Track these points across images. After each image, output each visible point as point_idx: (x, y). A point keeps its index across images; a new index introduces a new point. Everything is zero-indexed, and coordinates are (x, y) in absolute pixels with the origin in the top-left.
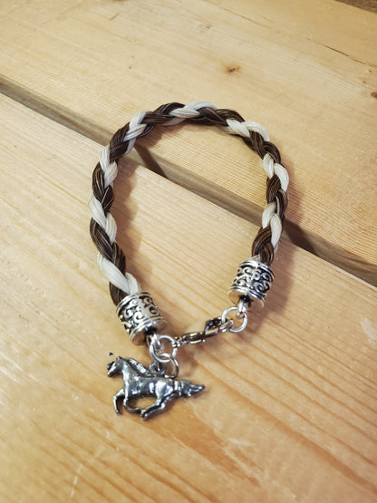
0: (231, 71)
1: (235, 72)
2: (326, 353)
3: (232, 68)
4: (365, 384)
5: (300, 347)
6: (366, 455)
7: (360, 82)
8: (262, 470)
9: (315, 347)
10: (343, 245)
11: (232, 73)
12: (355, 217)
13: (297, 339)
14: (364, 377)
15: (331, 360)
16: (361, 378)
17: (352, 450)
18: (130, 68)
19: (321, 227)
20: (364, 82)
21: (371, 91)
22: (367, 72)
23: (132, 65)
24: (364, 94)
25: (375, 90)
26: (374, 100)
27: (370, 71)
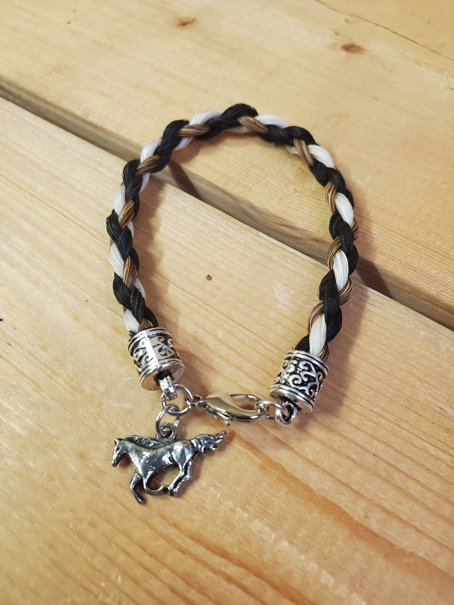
0: (184, 24)
1: (189, 26)
2: (230, 318)
3: (186, 21)
4: (266, 348)
5: (203, 312)
7: (332, 33)
9: (219, 311)
11: (184, 28)
12: (292, 178)
13: (201, 303)
14: (267, 342)
15: (233, 324)
16: (263, 342)
18: (69, 23)
19: (250, 191)
20: (337, 34)
21: (342, 44)
22: (343, 22)
23: (71, 20)
24: (333, 47)
25: (347, 42)
26: (343, 53)
27: (347, 21)
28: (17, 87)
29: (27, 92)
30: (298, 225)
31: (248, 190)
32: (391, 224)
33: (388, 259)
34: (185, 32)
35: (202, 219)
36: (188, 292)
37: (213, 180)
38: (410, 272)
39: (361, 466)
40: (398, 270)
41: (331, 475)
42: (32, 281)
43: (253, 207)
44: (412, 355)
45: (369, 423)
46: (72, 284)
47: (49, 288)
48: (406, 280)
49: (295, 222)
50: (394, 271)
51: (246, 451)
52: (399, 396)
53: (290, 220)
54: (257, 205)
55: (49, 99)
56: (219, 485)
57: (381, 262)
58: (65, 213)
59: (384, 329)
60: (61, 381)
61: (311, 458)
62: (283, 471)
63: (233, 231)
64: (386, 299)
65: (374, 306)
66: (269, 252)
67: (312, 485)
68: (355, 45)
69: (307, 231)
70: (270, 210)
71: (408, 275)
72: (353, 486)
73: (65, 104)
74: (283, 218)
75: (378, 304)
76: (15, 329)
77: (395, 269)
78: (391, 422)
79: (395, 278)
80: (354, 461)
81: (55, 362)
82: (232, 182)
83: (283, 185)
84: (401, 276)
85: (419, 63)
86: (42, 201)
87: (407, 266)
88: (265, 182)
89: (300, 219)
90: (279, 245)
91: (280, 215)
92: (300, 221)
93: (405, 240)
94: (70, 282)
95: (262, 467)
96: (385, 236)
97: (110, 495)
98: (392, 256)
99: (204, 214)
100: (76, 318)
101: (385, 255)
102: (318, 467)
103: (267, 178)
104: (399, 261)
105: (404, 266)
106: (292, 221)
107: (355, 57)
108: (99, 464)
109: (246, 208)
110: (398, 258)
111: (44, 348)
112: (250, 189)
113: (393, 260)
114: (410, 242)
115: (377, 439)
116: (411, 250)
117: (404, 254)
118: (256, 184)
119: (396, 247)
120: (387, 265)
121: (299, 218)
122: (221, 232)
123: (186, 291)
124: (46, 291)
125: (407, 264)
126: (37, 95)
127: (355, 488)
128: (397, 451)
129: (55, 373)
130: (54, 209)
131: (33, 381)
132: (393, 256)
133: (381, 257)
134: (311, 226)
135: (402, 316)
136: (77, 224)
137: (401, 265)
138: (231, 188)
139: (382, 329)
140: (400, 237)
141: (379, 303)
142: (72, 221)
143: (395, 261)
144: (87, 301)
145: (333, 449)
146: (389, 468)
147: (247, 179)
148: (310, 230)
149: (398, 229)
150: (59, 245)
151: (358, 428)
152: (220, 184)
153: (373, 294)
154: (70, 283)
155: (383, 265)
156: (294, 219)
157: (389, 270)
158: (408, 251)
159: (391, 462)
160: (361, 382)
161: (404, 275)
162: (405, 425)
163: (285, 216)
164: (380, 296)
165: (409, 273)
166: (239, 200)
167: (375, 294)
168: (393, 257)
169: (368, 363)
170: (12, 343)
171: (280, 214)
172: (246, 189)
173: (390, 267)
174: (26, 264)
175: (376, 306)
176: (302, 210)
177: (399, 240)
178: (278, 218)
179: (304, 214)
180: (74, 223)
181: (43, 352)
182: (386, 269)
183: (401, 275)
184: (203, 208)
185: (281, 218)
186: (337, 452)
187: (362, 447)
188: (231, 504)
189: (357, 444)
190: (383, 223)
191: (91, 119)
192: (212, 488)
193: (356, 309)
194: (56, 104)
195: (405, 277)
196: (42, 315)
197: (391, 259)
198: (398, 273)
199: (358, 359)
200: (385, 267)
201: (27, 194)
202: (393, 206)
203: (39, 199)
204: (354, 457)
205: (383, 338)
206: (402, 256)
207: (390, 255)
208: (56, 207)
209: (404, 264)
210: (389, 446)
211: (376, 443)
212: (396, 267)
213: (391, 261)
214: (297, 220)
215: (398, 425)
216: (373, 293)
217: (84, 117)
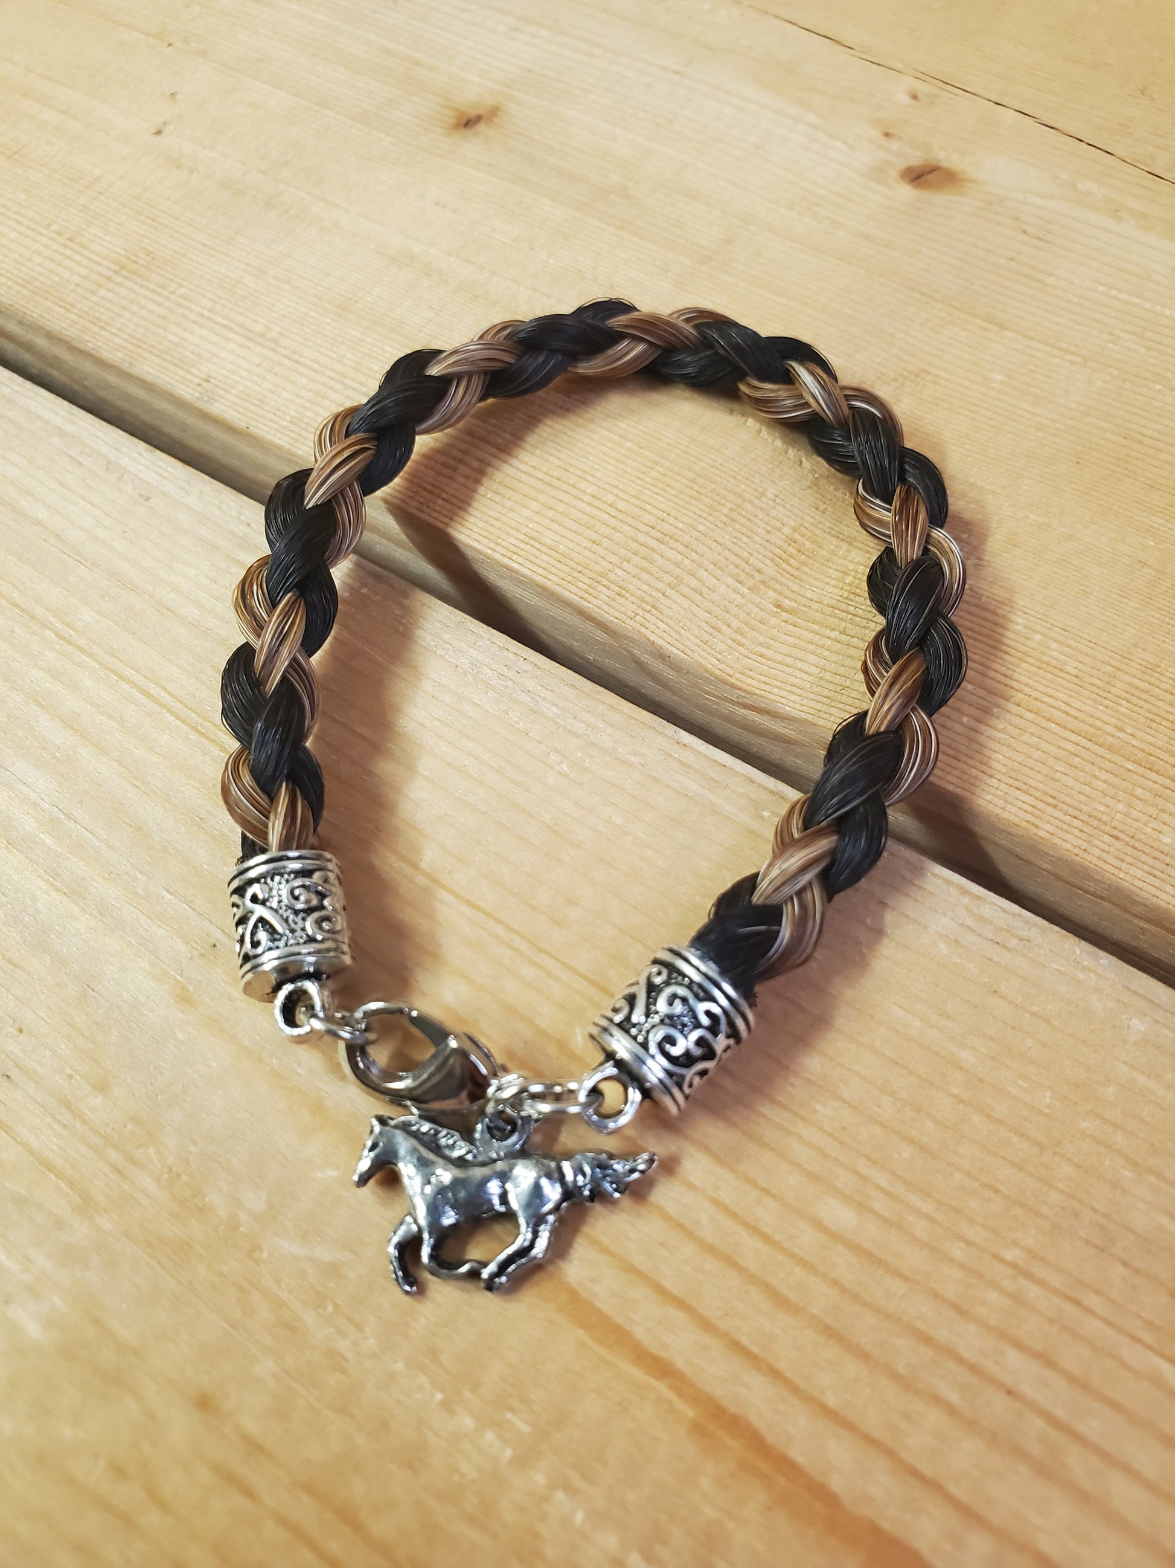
0: (468, 122)
1: (481, 127)
3: (473, 113)
5: (528, 972)
6: (667, 1284)
7: (875, 134)
8: (359, 1327)
10: (710, 662)
11: (468, 132)
12: (770, 570)
17: (630, 1269)
18: (159, 133)
19: (654, 612)
20: (887, 135)
21: (902, 164)
22: (905, 99)
23: (165, 123)
24: (878, 173)
25: (915, 158)
26: (906, 192)
27: (915, 97)
28: (21, 323)
29: (50, 336)
30: (787, 707)
31: (648, 608)
32: (1047, 699)
33: (1040, 805)
34: (472, 146)
35: (524, 697)
36: (488, 915)
37: (552, 583)
38: (1104, 843)
39: (972, 1425)
40: (1068, 837)
41: (889, 1453)
42: (65, 890)
43: (662, 657)
44: (1111, 1091)
45: (993, 1296)
46: (173, 898)
47: (112, 911)
48: (1092, 866)
49: (778, 699)
50: (1057, 841)
51: (653, 1382)
52: (1076, 1215)
53: (766, 694)
54: (676, 651)
55: (107, 355)
56: (578, 1482)
57: (1020, 813)
58: (154, 690)
59: (1033, 1014)
60: (147, 1182)
61: (831, 1400)
62: (757, 1443)
63: (609, 730)
64: (1035, 925)
65: (1004, 946)
66: (709, 789)
67: (837, 1484)
68: (939, 164)
69: (813, 724)
70: (709, 666)
71: (1097, 852)
72: (952, 1488)
73: (148, 369)
74: (745, 687)
75: (1015, 942)
76: (21, 1031)
77: (1062, 834)
78: (1054, 1291)
79: (1060, 859)
80: (952, 1411)
81: (130, 1127)
82: (604, 586)
83: (745, 590)
84: (1077, 855)
85: (1116, 213)
86: (90, 655)
87: (1095, 823)
88: (694, 583)
89: (794, 689)
90: (736, 769)
91: (738, 680)
92: (793, 697)
93: (1089, 745)
94: (168, 892)
95: (697, 1429)
96: (1032, 734)
97: (282, 1521)
98: (1052, 797)
99: (531, 684)
100: (184, 998)
101: (1033, 792)
102: (850, 1427)
103: (702, 573)
104: (1071, 811)
105: (1087, 823)
106: (771, 697)
107: (938, 200)
108: (251, 1426)
109: (646, 658)
110: (1068, 800)
111: (101, 1088)
112: (654, 607)
113: (1055, 807)
114: (1100, 751)
115: (1017, 1344)
116: (1103, 775)
117: (1087, 789)
118: (669, 592)
119: (1060, 767)
120: (1037, 822)
121: (789, 688)
122: (576, 735)
123: (483, 911)
124: (105, 920)
125: (1095, 818)
126: (76, 344)
127: (958, 1492)
128: (1072, 1379)
129: (132, 1160)
130: (122, 677)
131: (71, 1184)
132: (1055, 793)
133: (1020, 798)
134: (822, 710)
135: (1080, 975)
136: (184, 722)
137: (1076, 823)
138: (600, 604)
139: (1027, 1015)
140: (1074, 737)
141: (1016, 936)
142: (170, 711)
143: (1061, 810)
144: (215, 946)
145: (894, 1376)
146: (1054, 1434)
147: (645, 577)
148: (821, 722)
149: (1067, 713)
150: (138, 783)
151: (961, 1311)
152: (571, 594)
153: (1000, 909)
154: (168, 896)
155: (1028, 822)
156: (775, 691)
157: (1042, 838)
158: (1094, 776)
159: (1059, 1413)
160: (968, 1174)
161: (1085, 850)
162: (1093, 1301)
163: (751, 684)
164: (1020, 915)
165: (1099, 843)
166: (626, 638)
167: (1005, 911)
168: (1054, 798)
169: (989, 1116)
170: (14, 1073)
171: (738, 675)
172: (644, 605)
173: (1048, 827)
174: (48, 841)
175: (1010, 946)
176: (799, 664)
177: (1069, 746)
178: (732, 686)
179: (805, 676)
180: (178, 718)
181: (99, 1099)
182: (1036, 835)
183: (1076, 851)
184: (528, 667)
185: (740, 689)
186: (907, 1384)
187: (974, 1369)
188: (611, 1541)
189: (961, 1361)
190: (1026, 695)
191: (217, 409)
192: (560, 1495)
193: (956, 960)
194: (126, 367)
195: (1089, 857)
196: (93, 990)
197: (1049, 805)
198: (1068, 846)
199: (961, 1106)
200: (1033, 829)
201: (49, 634)
202: (1054, 646)
203: (81, 649)
204: (952, 1396)
205: (1030, 1042)
206: (1079, 792)
207: (1045, 793)
208: (128, 672)
209: (1085, 818)
210: (1050, 1364)
211: (1012, 1356)
212: (1065, 827)
213: (1049, 810)
214: (784, 693)
215: (1077, 1303)
216: (1000, 907)
217: (200, 405)
